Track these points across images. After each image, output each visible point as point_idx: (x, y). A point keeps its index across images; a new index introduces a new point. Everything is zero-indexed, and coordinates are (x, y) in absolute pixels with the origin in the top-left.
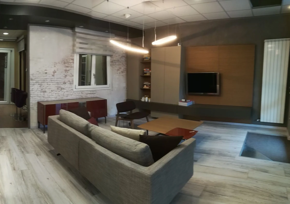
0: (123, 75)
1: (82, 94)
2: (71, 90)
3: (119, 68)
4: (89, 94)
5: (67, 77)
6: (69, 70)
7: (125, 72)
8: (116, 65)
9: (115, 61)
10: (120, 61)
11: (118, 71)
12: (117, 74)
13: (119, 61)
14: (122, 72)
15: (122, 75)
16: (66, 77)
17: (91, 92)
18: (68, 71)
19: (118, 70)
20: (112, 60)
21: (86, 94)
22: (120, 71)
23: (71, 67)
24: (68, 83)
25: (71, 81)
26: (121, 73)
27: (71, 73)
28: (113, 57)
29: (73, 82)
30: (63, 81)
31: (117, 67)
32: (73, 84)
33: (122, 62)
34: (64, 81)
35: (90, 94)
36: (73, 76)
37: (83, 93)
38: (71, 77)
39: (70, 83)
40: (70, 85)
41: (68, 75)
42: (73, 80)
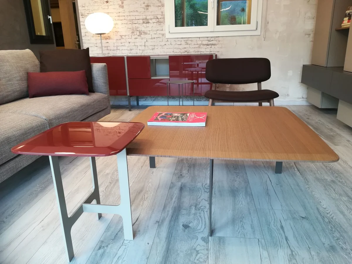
1: (186, 46)
2: (161, 36)
4: (205, 47)
5: (150, 9)
16: (147, 9)
17: (209, 41)
21: (197, 46)
24: (154, 20)
25: (159, 17)
27: (158, 1)
29: (164, 18)
30: (141, 17)
32: (164, 22)
34: (144, 17)
35: (207, 45)
36: (163, 5)
37: (189, 42)
38: (160, 8)
39: (158, 22)
40: (158, 24)
41: (151, 5)
42: (163, 14)
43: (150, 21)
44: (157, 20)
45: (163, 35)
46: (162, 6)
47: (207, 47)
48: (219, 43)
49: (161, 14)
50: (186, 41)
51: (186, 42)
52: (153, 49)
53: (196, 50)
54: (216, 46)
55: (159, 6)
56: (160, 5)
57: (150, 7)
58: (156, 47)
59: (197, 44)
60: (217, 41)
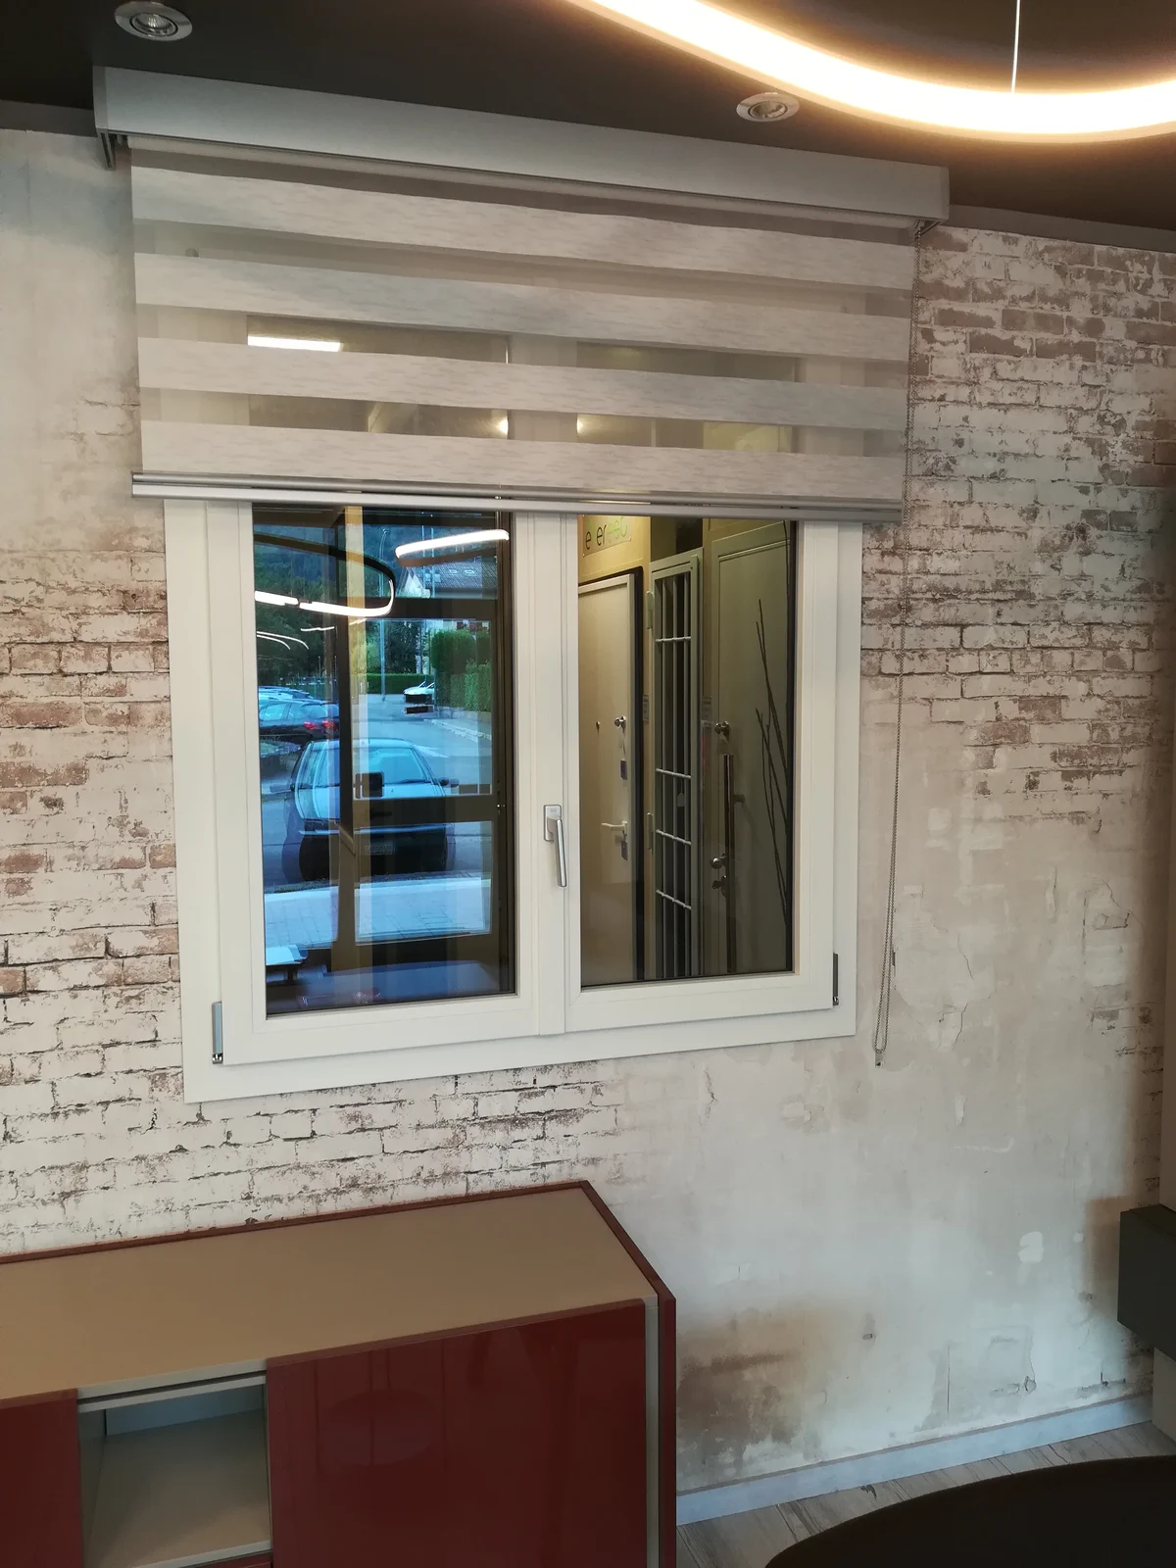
0: (1088, 803)
1: (355, 1145)
2: (141, 1086)
3: (1010, 710)
4: (499, 1136)
5: (47, 886)
6: (77, 774)
7: (1131, 757)
8: (966, 662)
9: (942, 595)
10: (1037, 589)
11: (1002, 755)
12: (984, 790)
13: (1024, 595)
14: (1076, 766)
15: (1077, 817)
16: (20, 888)
17: (527, 1092)
18: (59, 792)
19: (1004, 733)
20: (895, 585)
21: (440, 1136)
22: (1037, 756)
23: (131, 718)
24: (81, 973)
25: (123, 942)
26: (1052, 781)
27: (121, 823)
28: (917, 538)
29: (170, 952)
31: (986, 684)
32: (169, 981)
33: (1073, 610)
35: (517, 1121)
36: (163, 859)
37: (381, 1115)
38: (131, 876)
39: (119, 981)
40: (113, 1001)
41: (59, 854)
42: (162, 919)
43: (45, 980)
44: (110, 967)
45: (158, 1077)
46: (155, 865)
47: (517, 1133)
48: (598, 1100)
49: (147, 920)
50: (349, 1110)
51: (354, 1118)
52: (65, 1195)
53: (435, 1164)
54: (574, 1128)
55: (126, 864)
56: (136, 854)
57: (41, 870)
58: (95, 1178)
59: (443, 1124)
60: (582, 1091)
